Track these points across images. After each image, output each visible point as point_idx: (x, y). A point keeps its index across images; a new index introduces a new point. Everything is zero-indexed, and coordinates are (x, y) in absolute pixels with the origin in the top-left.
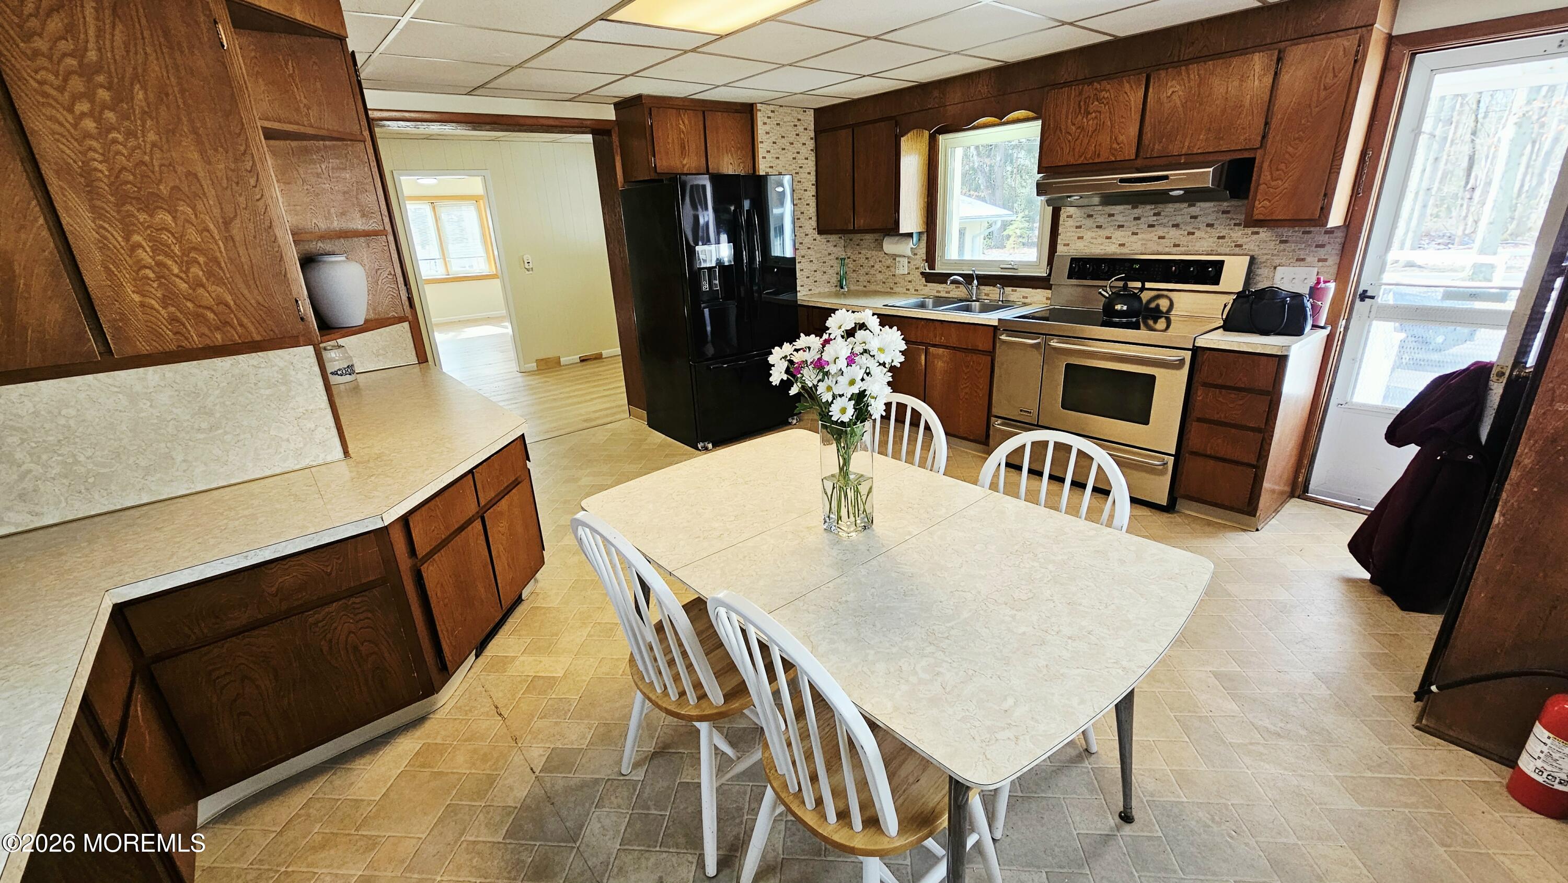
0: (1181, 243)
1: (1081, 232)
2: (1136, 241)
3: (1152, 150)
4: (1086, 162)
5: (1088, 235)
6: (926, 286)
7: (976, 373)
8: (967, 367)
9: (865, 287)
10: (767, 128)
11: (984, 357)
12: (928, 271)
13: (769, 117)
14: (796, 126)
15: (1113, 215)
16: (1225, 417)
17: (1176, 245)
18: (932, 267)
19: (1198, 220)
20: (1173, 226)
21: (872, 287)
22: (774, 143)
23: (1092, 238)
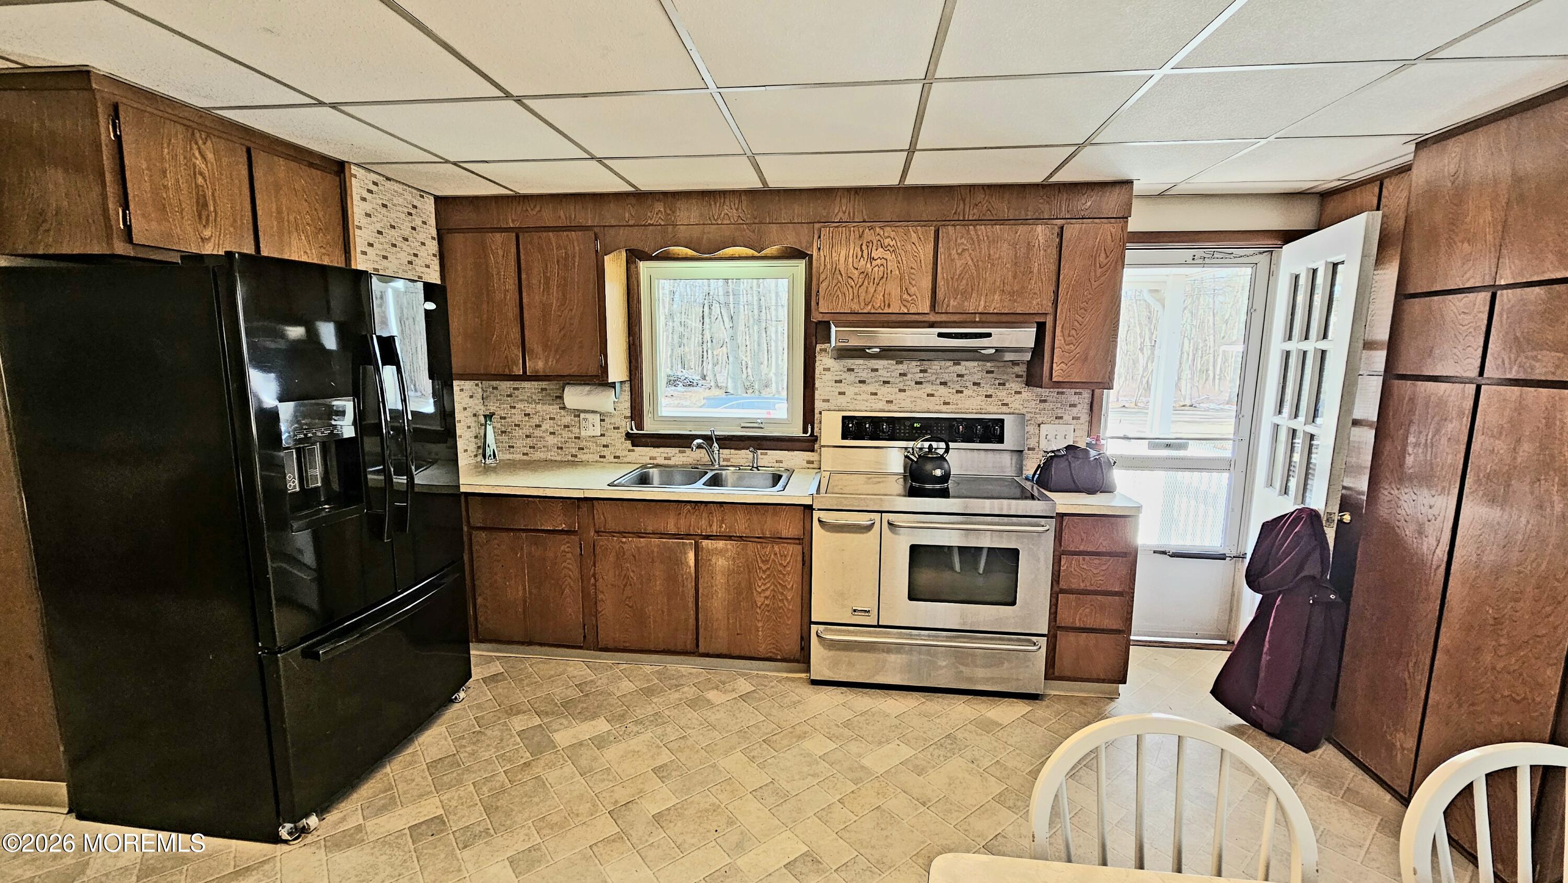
0: (951, 401)
1: (842, 387)
2: (904, 398)
3: (948, 306)
4: (873, 311)
5: (851, 391)
6: (633, 451)
7: (781, 568)
8: (765, 562)
9: (527, 454)
10: (367, 207)
11: (791, 547)
12: (635, 431)
13: (370, 191)
14: (410, 214)
15: (877, 370)
16: (1091, 585)
17: (945, 403)
18: (640, 426)
19: (964, 379)
20: (941, 383)
21: (539, 455)
22: (380, 233)
23: (856, 394)
